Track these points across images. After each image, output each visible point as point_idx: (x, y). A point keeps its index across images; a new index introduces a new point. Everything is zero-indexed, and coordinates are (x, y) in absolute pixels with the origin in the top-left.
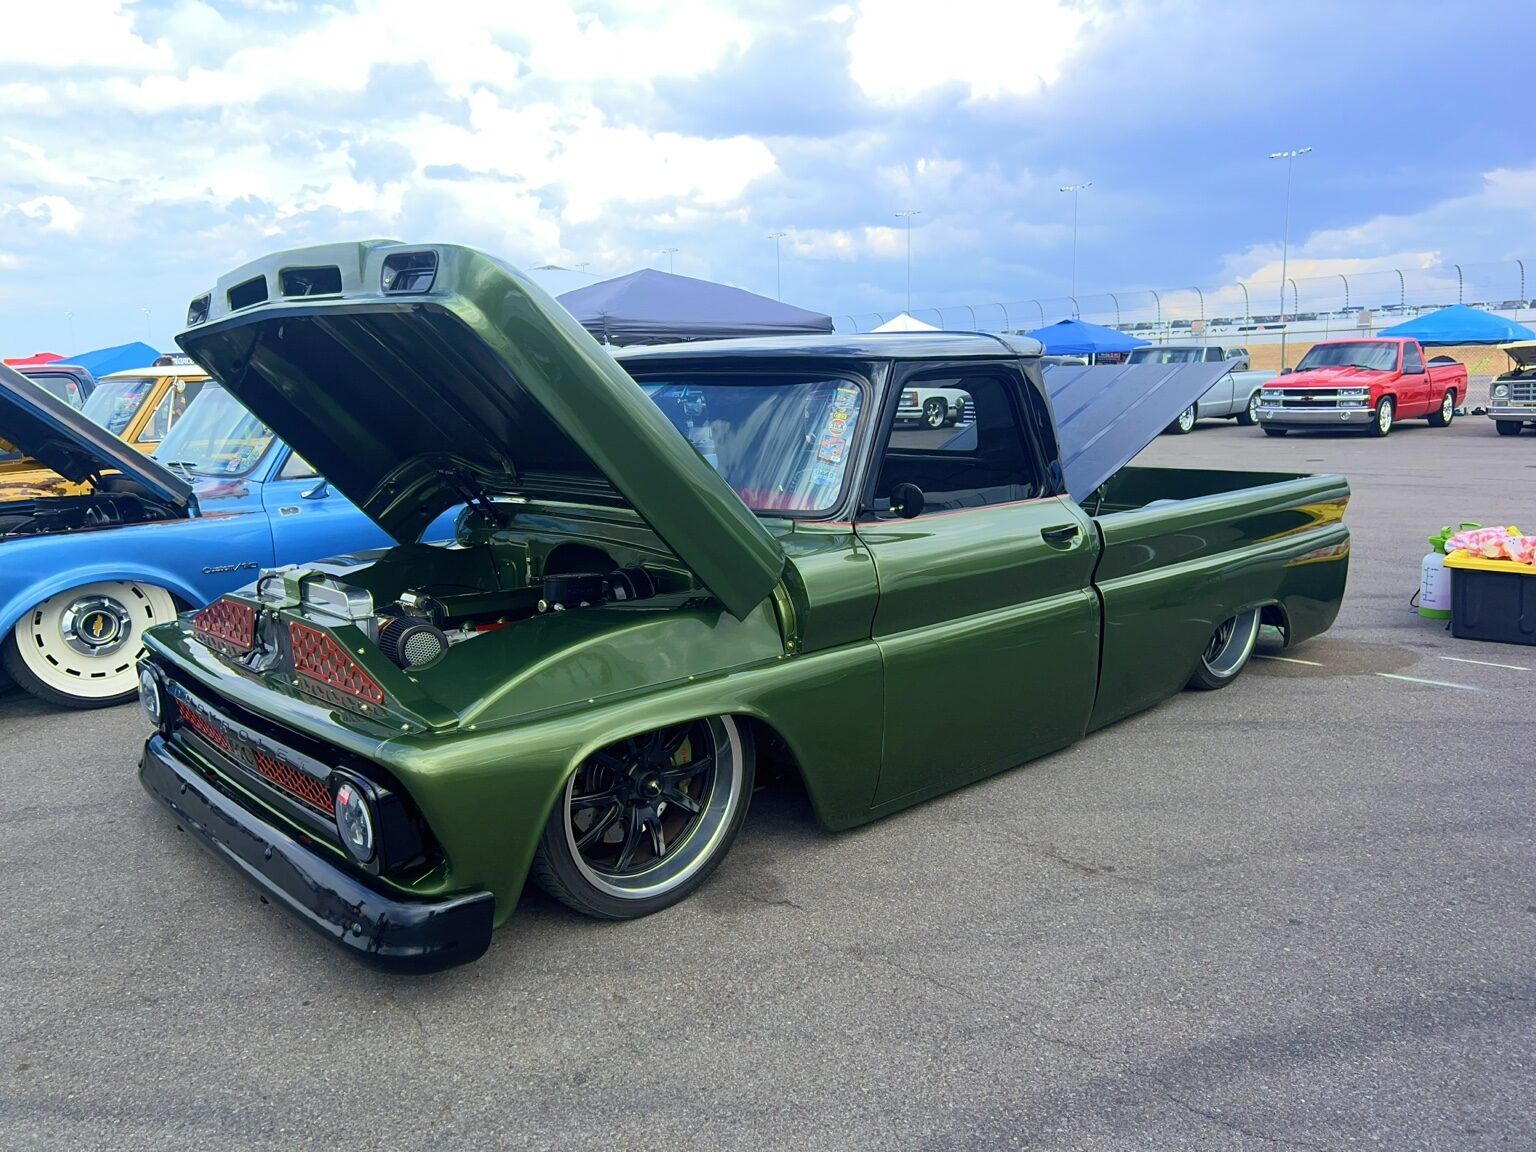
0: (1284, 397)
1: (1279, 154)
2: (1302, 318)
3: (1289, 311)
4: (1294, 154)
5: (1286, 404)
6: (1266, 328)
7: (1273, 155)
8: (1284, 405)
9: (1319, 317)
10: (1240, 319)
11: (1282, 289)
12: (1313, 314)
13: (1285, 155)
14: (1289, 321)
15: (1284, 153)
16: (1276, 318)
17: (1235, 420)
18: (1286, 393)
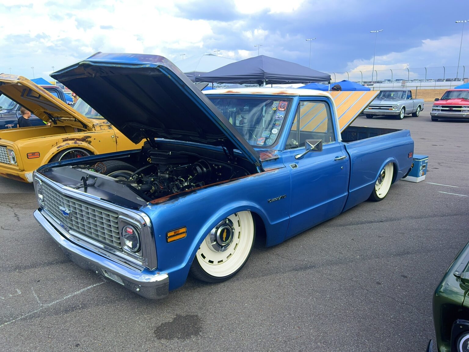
0: (441, 108)
1: (373, 31)
2: (378, 82)
3: (375, 80)
4: (378, 31)
5: (442, 110)
6: (368, 85)
7: (371, 32)
8: (441, 111)
9: (383, 82)
10: (359, 82)
11: (373, 73)
12: (381, 81)
13: (375, 32)
14: (374, 83)
15: (375, 31)
16: (370, 82)
17: (411, 115)
18: (443, 107)
